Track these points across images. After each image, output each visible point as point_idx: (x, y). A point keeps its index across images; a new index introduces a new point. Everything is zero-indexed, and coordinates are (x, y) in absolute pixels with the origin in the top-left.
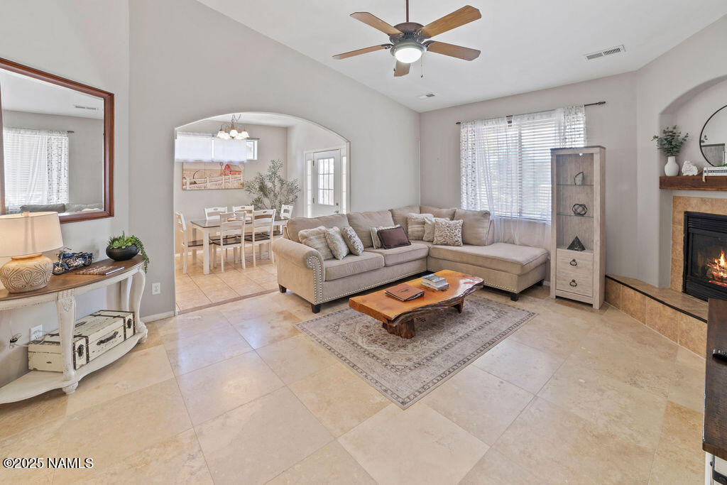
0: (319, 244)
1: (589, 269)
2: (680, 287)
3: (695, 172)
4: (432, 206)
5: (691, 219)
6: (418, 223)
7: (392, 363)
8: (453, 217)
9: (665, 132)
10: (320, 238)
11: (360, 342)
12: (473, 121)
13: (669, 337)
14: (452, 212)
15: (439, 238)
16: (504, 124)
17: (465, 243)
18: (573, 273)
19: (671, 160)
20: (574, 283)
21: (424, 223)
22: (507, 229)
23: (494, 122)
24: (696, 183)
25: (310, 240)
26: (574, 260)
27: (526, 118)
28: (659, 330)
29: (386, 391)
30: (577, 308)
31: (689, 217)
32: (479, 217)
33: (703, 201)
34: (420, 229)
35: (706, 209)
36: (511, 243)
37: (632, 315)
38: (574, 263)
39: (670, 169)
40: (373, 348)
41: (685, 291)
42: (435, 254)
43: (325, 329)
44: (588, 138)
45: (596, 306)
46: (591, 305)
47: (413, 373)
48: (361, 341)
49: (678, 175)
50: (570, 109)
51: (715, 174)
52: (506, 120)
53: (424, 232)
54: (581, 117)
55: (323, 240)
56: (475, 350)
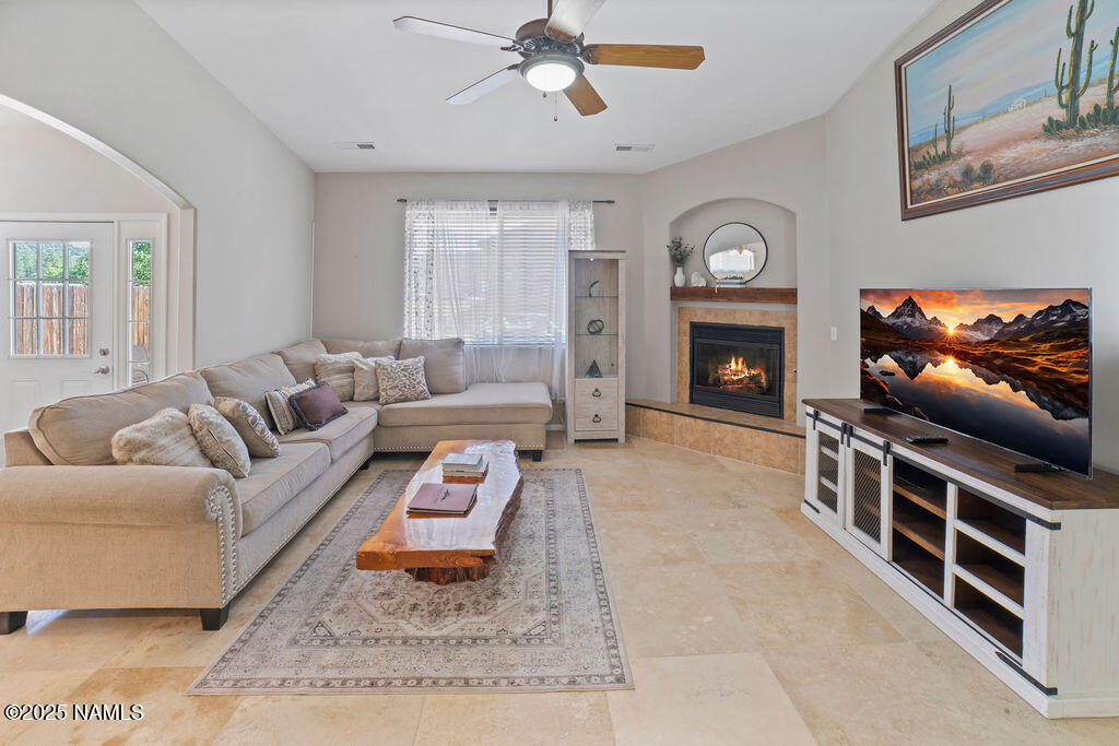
0: (186, 451)
1: (614, 398)
2: (687, 399)
3: (703, 284)
4: (349, 339)
5: (697, 329)
6: (341, 371)
7: (519, 631)
8: (399, 352)
9: (673, 242)
10: (182, 438)
11: (411, 631)
12: (431, 200)
13: (702, 450)
14: (395, 345)
15: (390, 392)
16: (484, 211)
17: (434, 393)
18: (595, 406)
19: (679, 270)
20: (597, 419)
21: (352, 370)
22: (488, 363)
23: (468, 206)
24: (708, 294)
25: (162, 448)
26: (597, 390)
27: (518, 207)
28: (691, 447)
29: (573, 682)
30: (601, 448)
31: (695, 327)
32: (449, 349)
33: (708, 311)
34: (346, 381)
35: (710, 319)
36: (492, 382)
37: (656, 439)
38: (597, 393)
39: (679, 281)
40: (451, 626)
41: (692, 401)
42: (394, 420)
43: (294, 650)
44: (596, 241)
45: (622, 440)
46: (616, 440)
47: (565, 628)
48: (412, 627)
49: (685, 285)
50: (575, 203)
51: (726, 286)
52: (487, 205)
53: (353, 385)
54: (589, 214)
55: (192, 441)
56: (586, 546)
